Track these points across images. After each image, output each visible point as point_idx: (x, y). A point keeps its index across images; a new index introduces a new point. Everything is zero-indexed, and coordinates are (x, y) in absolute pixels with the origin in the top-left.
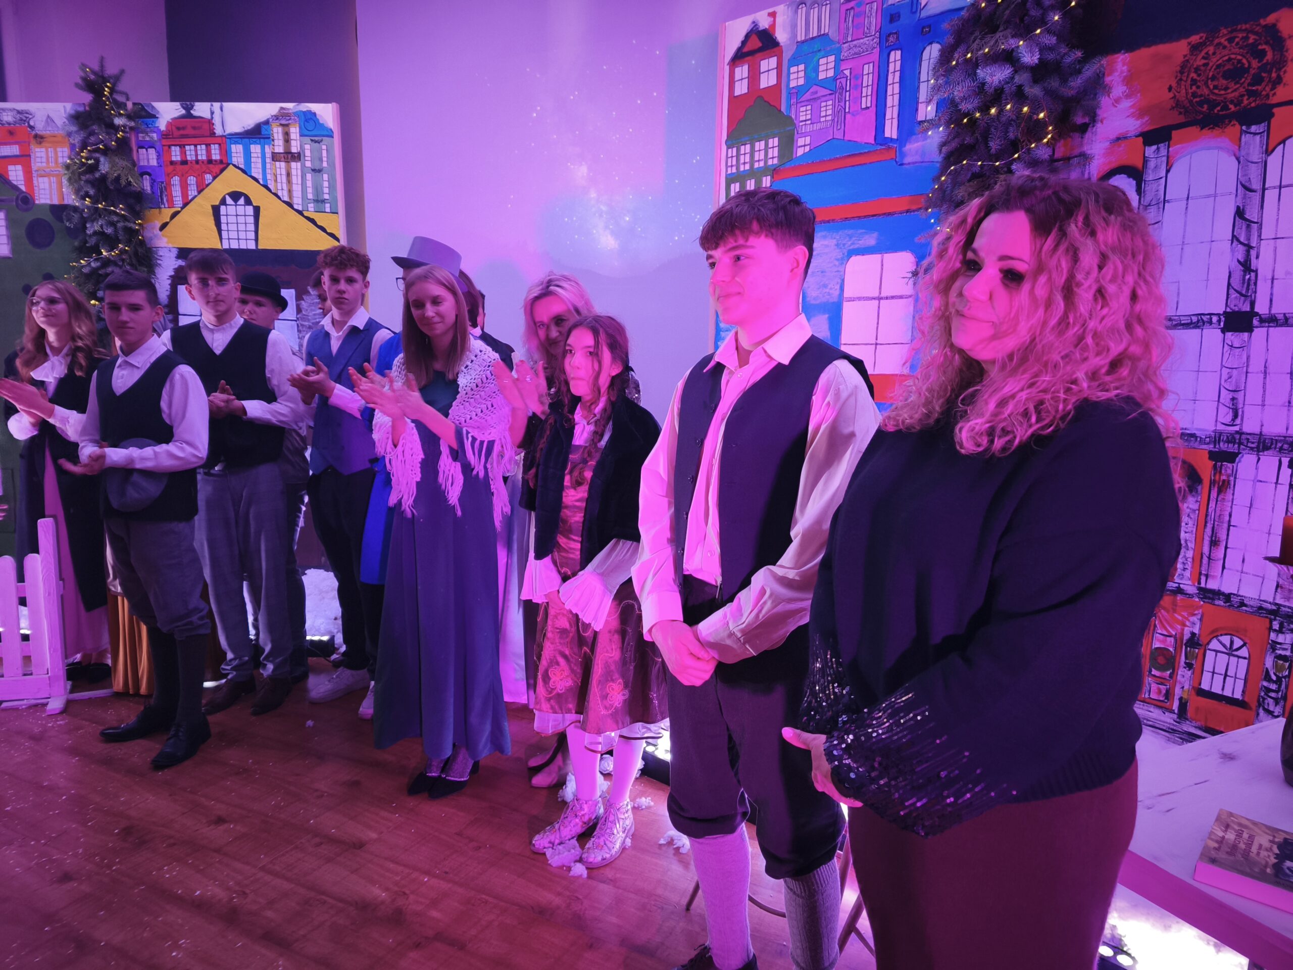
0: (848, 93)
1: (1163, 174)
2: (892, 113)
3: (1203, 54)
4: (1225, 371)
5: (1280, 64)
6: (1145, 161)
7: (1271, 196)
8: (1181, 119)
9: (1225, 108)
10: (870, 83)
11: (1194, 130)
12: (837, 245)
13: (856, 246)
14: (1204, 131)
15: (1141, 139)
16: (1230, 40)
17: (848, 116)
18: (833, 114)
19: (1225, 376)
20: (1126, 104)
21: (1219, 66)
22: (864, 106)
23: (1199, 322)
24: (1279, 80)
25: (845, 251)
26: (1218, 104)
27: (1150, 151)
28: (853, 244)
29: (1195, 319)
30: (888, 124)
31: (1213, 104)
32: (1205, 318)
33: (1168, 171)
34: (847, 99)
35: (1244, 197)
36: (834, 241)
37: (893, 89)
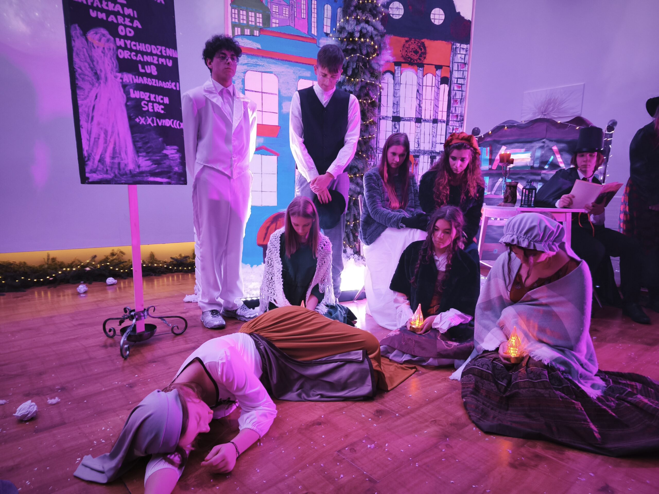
0: (295, 9)
1: (400, 75)
2: (314, 25)
3: (408, 44)
4: (416, 133)
5: (425, 53)
6: (395, 70)
7: (424, 87)
8: (404, 61)
9: (414, 61)
10: (305, 8)
11: (407, 65)
12: (294, 73)
13: (302, 75)
14: (410, 66)
15: (393, 64)
16: (415, 42)
17: (295, 18)
18: (289, 14)
19: (416, 135)
20: (389, 51)
21: (412, 49)
22: (303, 17)
23: (409, 120)
24: (425, 58)
25: (297, 76)
26: (412, 59)
27: (396, 68)
28: (300, 74)
29: (409, 119)
30: (313, 28)
31: (411, 59)
32: (411, 119)
33: (401, 75)
34: (295, 11)
35: (419, 87)
36: (292, 71)
37: (314, 15)
